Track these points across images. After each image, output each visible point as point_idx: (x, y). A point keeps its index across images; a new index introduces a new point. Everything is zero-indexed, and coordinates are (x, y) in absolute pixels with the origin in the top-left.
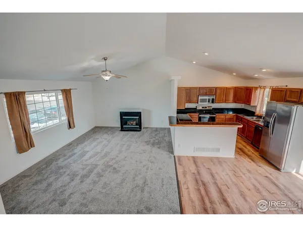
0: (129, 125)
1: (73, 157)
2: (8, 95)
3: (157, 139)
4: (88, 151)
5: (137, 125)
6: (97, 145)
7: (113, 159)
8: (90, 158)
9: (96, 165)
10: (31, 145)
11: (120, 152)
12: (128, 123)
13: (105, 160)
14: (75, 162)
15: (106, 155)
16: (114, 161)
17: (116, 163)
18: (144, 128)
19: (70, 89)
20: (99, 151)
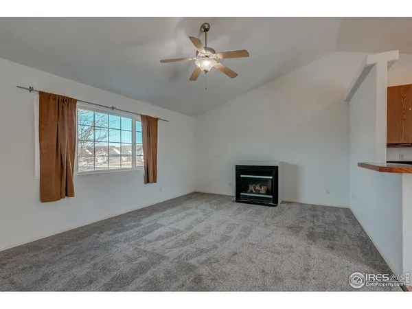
0: (252, 192)
1: (131, 231)
2: (45, 98)
3: (319, 226)
4: (161, 226)
5: (267, 193)
6: (184, 218)
7: (202, 251)
8: (160, 238)
9: (161, 258)
10: (68, 192)
11: (225, 238)
12: (251, 187)
13: (185, 248)
14: (127, 240)
15: (191, 239)
16: (203, 257)
17: (208, 262)
18: (283, 202)
19: (157, 119)
20: (182, 229)
